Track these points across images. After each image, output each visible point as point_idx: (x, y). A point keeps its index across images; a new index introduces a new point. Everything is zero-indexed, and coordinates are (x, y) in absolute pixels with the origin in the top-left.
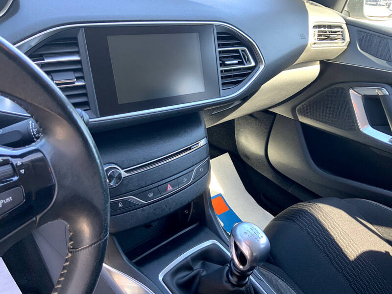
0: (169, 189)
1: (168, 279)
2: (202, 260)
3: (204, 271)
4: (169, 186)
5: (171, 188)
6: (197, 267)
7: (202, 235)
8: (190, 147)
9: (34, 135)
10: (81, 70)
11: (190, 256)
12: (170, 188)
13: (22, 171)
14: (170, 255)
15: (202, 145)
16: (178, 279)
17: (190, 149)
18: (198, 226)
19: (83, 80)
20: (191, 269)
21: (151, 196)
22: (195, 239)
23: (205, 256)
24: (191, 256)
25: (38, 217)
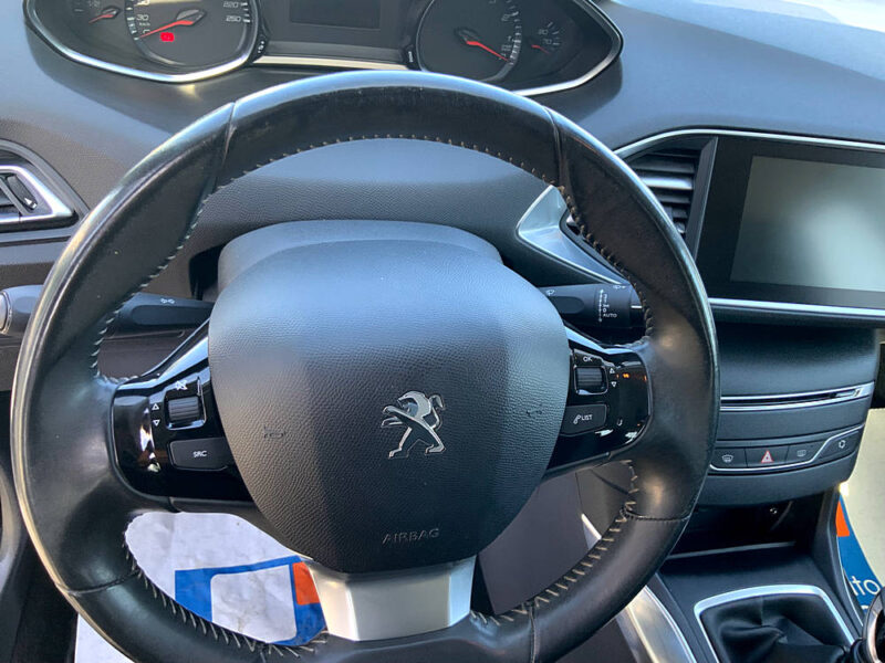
0: (764, 460)
1: (711, 618)
2: (783, 614)
3: (783, 636)
4: (768, 454)
5: (770, 460)
6: (770, 624)
7: (797, 568)
8: (835, 393)
9: (602, 313)
10: (686, 207)
11: (764, 596)
12: (767, 458)
13: (614, 384)
14: (724, 579)
15: (859, 395)
16: (727, 628)
17: (833, 396)
18: (789, 547)
19: (683, 226)
20: (757, 621)
21: (727, 459)
22: (781, 571)
23: (791, 610)
24: (767, 598)
25: (613, 453)
